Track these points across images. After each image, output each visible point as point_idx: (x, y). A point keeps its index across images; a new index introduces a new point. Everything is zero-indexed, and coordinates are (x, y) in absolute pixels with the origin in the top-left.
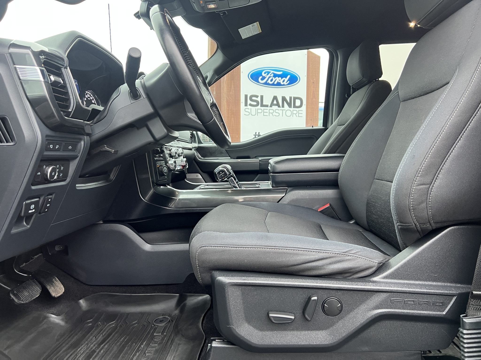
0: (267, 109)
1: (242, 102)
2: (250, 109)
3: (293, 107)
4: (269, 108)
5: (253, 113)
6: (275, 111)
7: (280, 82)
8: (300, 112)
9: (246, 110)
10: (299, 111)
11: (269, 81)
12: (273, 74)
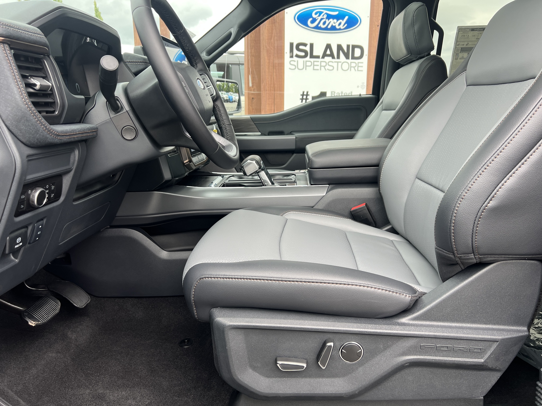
0: (318, 62)
1: (286, 53)
2: (296, 62)
3: (352, 59)
4: (320, 60)
5: (301, 66)
6: (327, 64)
7: (335, 26)
8: (360, 65)
9: (292, 63)
10: (358, 63)
11: (321, 25)
12: (326, 15)
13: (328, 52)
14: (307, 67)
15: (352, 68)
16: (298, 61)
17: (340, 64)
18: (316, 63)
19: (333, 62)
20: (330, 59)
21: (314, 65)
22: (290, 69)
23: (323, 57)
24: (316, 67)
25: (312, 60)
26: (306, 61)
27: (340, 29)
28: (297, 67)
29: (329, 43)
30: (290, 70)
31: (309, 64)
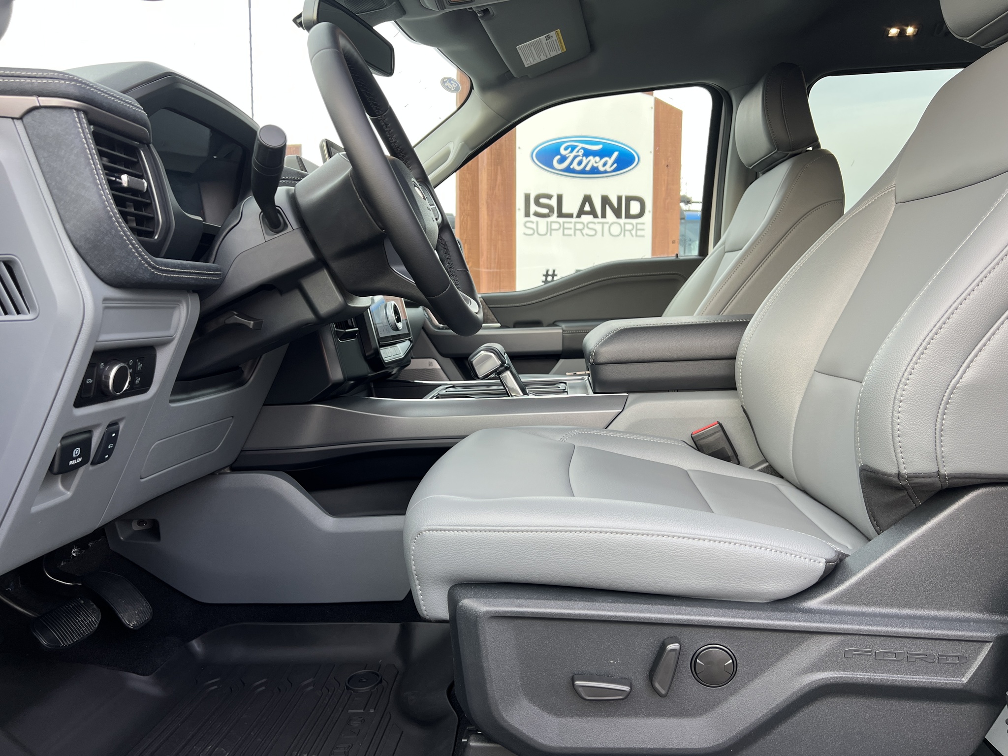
7: (598, 167)
12: (583, 151)
13: (587, 208)
14: (553, 232)
15: (627, 233)
16: (537, 222)
17: (606, 227)
18: (566, 225)
19: (594, 223)
20: (590, 218)
21: (564, 228)
22: (525, 234)
23: (579, 216)
24: (566, 232)
25: (561, 220)
26: (551, 222)
27: (605, 172)
28: (536, 231)
29: (588, 193)
30: (525, 236)
31: (555, 226)
